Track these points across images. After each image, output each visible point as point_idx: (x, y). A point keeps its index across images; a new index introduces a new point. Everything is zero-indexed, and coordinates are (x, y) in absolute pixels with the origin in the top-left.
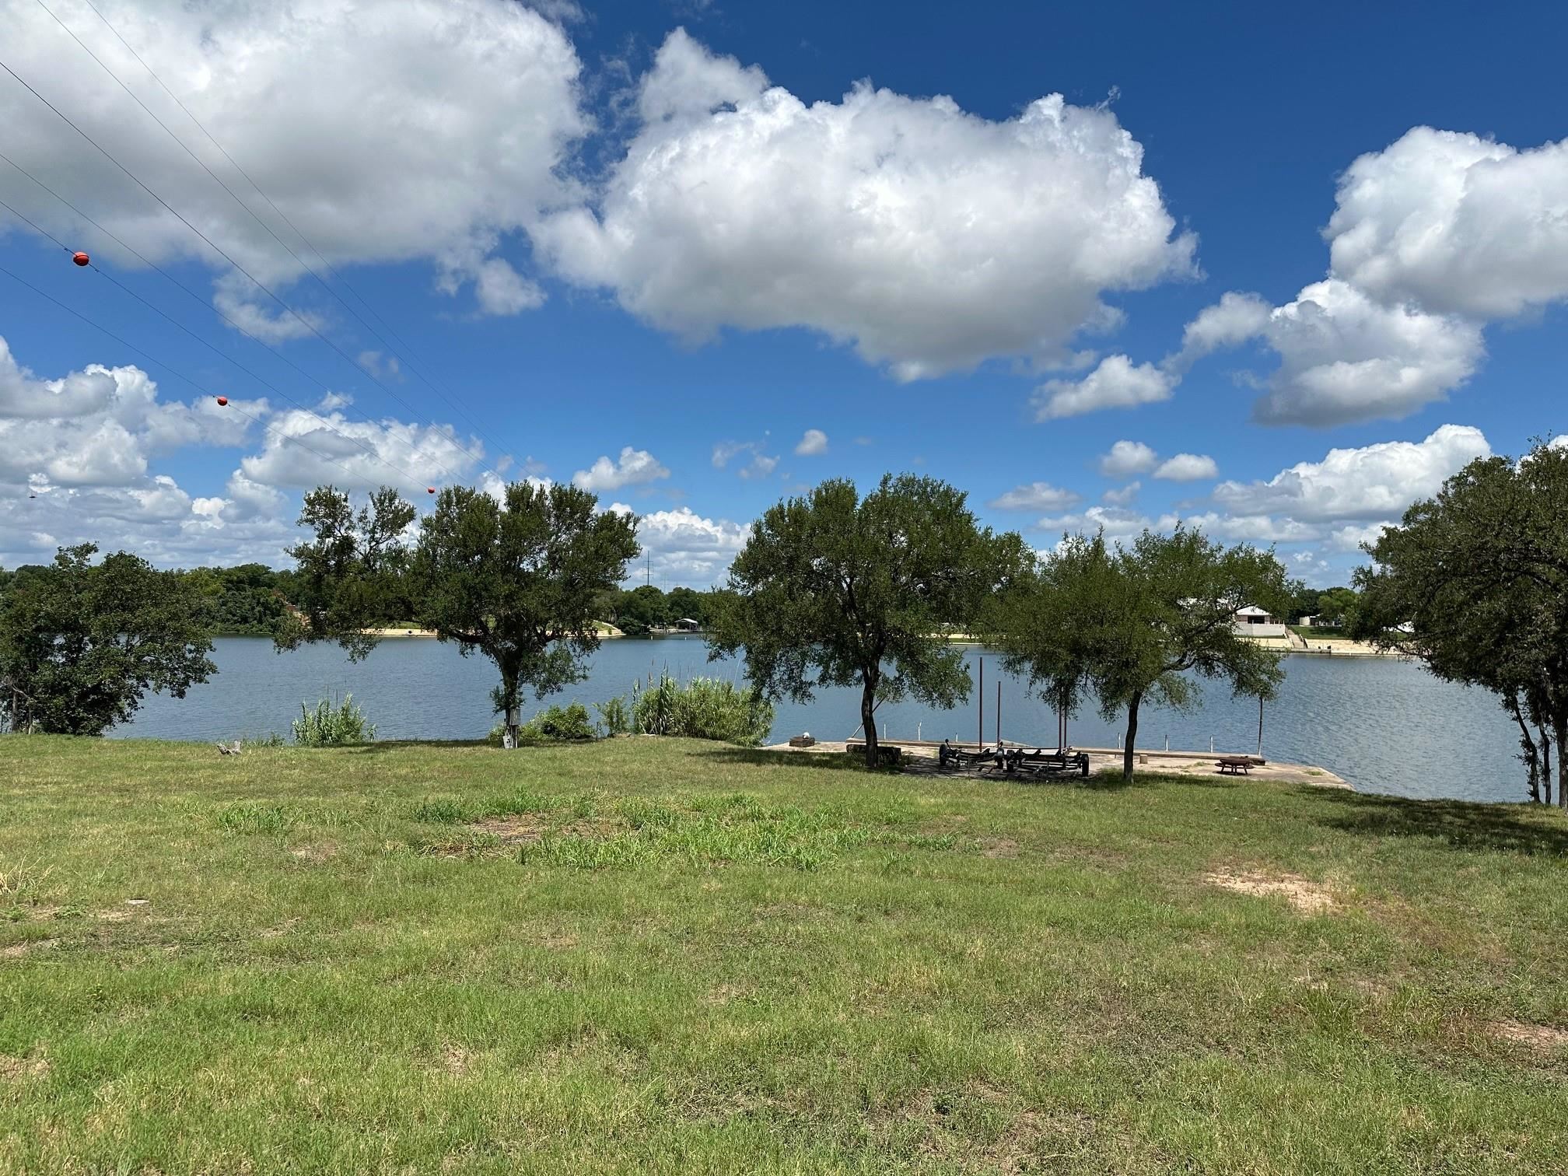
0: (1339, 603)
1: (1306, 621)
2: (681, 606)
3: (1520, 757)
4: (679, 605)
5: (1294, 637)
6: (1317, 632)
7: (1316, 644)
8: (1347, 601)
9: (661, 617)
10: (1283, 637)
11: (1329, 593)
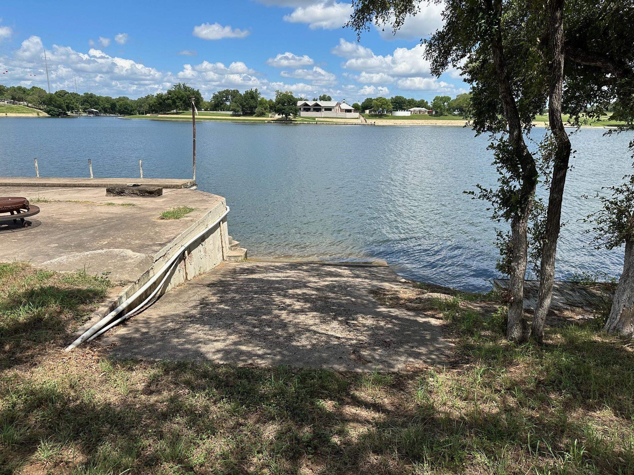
0: (380, 103)
1: (367, 112)
2: (89, 103)
3: (485, 195)
4: (87, 102)
5: (362, 118)
6: (372, 116)
7: (370, 121)
8: (383, 102)
9: (73, 107)
10: (358, 118)
11: (377, 99)
